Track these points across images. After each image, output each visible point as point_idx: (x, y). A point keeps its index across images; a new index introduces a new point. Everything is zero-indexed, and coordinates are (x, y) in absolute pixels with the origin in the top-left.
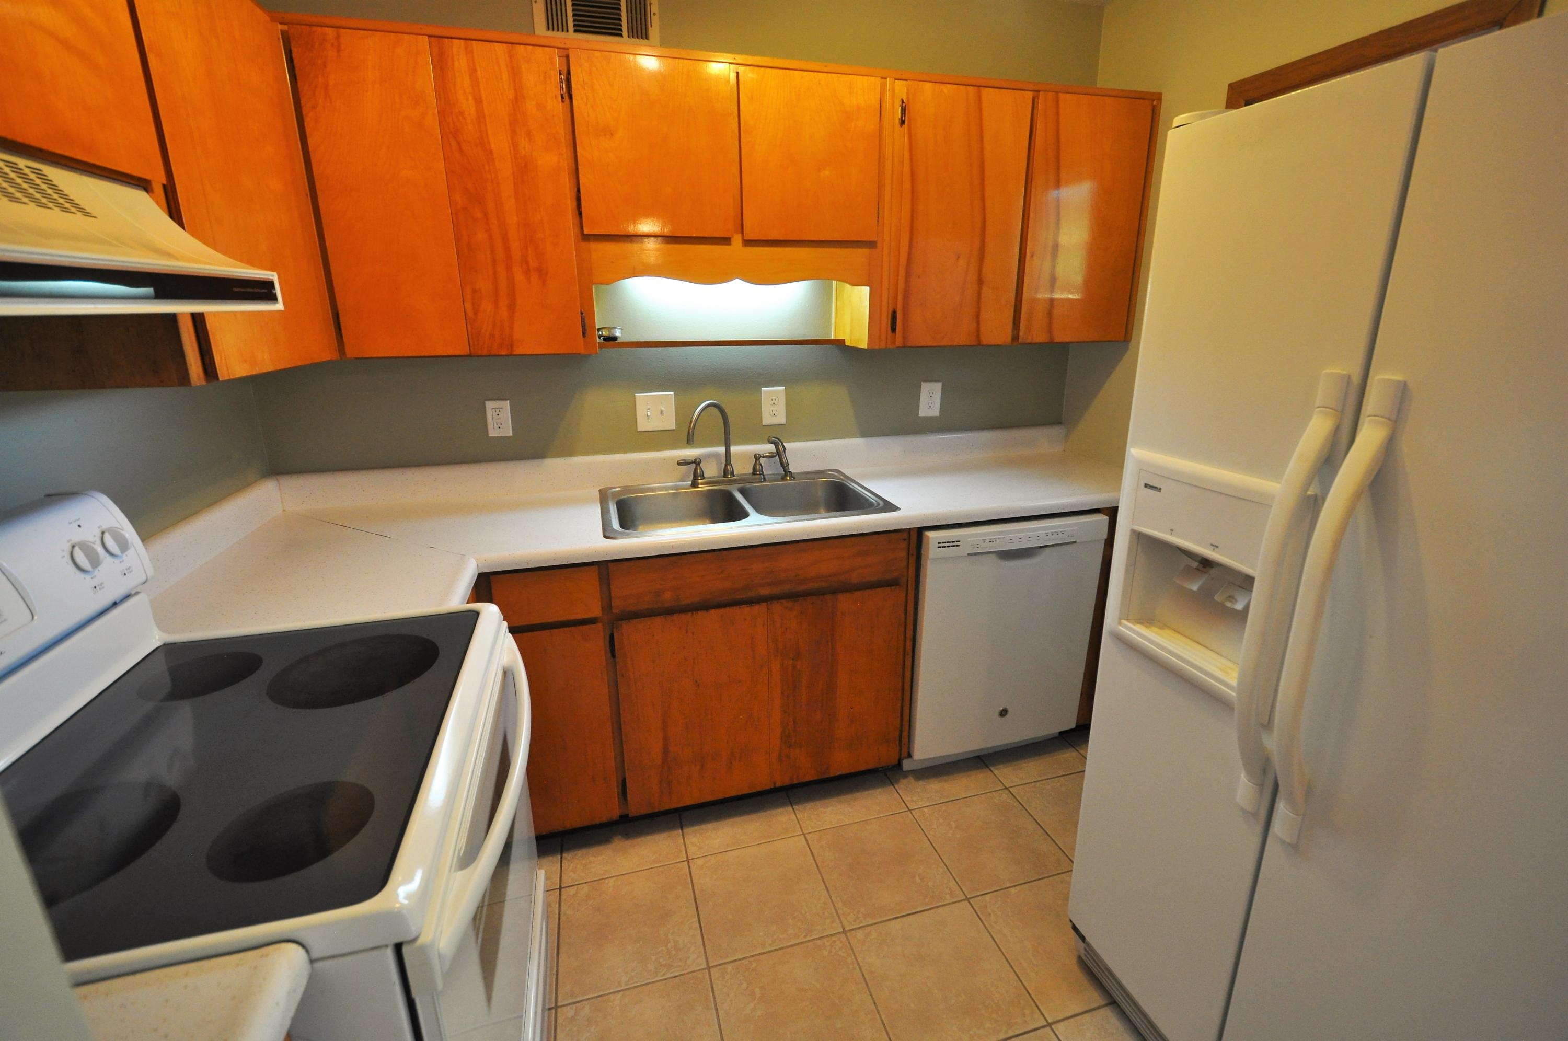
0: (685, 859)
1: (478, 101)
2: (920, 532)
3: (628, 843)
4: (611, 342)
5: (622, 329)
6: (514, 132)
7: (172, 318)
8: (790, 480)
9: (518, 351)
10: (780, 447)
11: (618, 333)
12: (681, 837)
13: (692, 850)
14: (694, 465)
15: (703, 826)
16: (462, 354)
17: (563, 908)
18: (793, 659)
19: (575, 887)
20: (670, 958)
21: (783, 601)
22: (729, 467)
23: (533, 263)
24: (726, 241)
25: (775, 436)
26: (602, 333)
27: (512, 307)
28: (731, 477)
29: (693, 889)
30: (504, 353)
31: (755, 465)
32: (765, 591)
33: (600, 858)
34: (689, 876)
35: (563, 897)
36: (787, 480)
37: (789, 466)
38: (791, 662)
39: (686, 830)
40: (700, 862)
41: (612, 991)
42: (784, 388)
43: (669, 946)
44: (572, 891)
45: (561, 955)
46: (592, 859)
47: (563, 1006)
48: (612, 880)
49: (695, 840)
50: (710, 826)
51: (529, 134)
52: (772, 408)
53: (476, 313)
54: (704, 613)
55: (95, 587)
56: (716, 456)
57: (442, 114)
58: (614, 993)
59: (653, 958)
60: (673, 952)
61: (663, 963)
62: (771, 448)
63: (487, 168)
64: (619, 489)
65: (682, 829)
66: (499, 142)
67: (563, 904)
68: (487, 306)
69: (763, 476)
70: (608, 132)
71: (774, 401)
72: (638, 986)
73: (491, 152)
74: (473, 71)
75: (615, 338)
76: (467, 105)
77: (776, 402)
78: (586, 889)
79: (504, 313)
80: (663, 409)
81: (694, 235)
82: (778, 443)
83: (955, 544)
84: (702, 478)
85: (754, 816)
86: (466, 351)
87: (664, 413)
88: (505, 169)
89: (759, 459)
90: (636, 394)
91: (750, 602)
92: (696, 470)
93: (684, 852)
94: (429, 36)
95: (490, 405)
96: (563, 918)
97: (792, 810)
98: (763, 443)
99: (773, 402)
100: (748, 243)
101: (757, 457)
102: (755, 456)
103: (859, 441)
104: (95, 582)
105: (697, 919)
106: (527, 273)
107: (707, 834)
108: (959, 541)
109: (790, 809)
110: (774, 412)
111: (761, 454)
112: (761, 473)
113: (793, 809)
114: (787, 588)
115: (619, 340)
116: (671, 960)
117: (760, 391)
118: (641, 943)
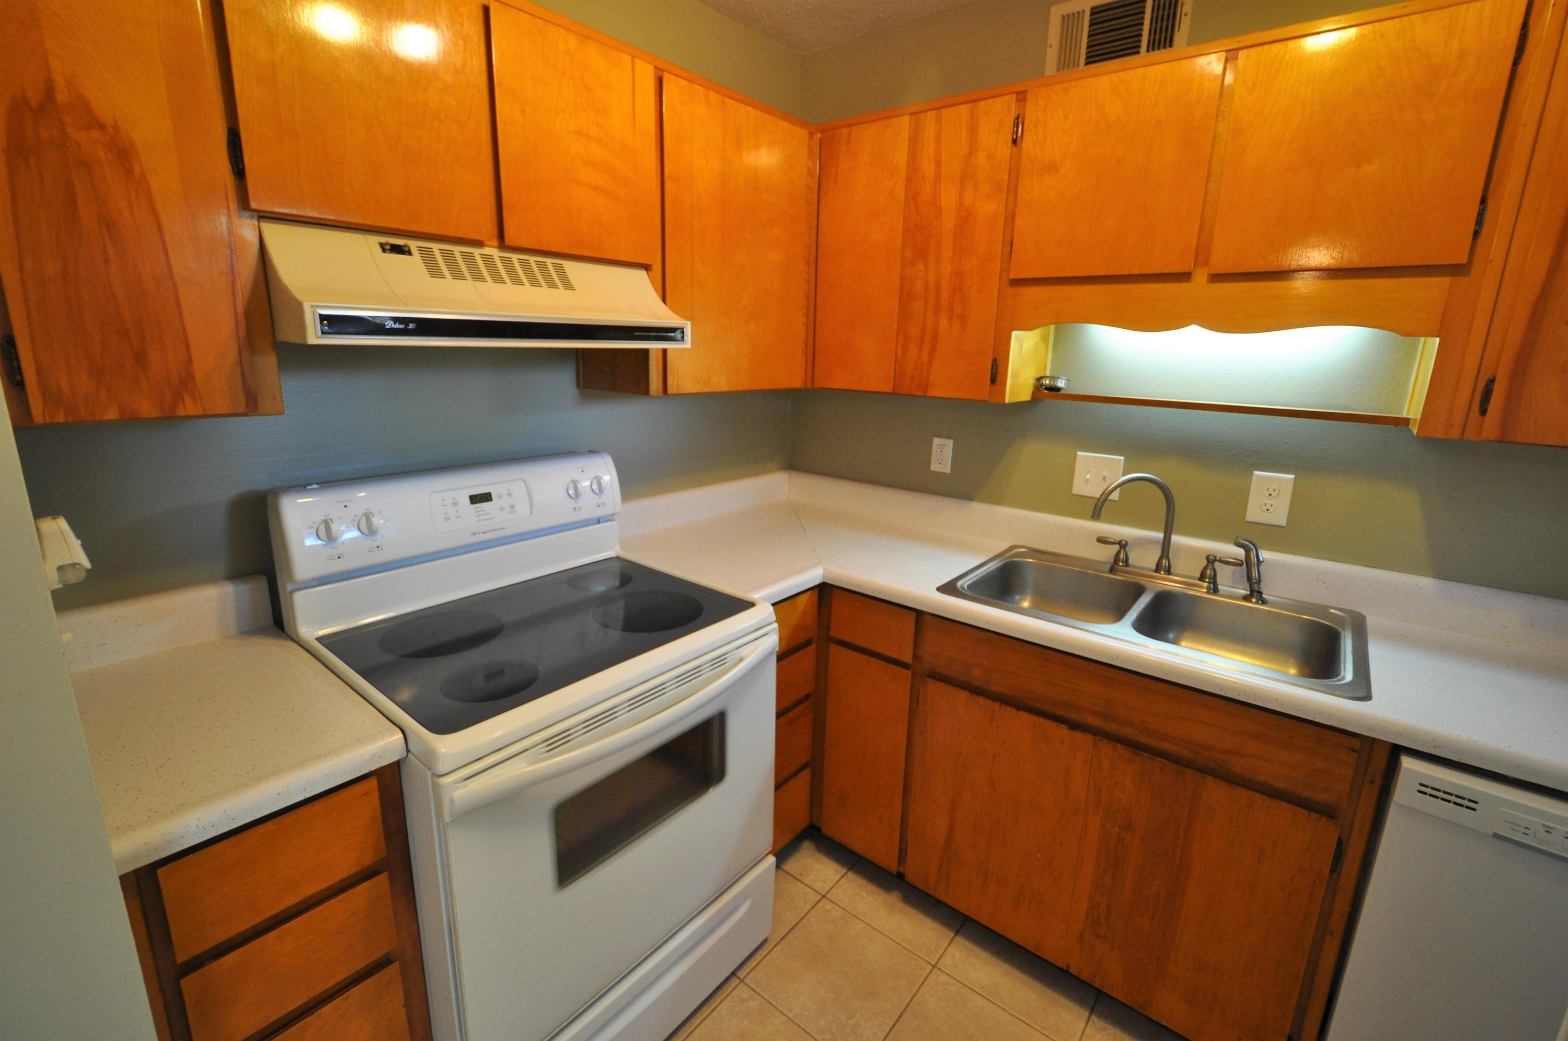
0: (933, 963)
1: (938, 163)
2: (1396, 751)
3: (901, 905)
4: (1054, 393)
5: (1069, 380)
6: (962, 186)
7: (646, 352)
8: (1257, 603)
9: (932, 392)
10: (1253, 555)
11: (1061, 384)
12: (949, 941)
13: (947, 961)
14: (1117, 547)
15: (977, 949)
16: (887, 391)
17: (812, 913)
18: (1120, 827)
19: (833, 905)
20: (841, 1031)
21: (1119, 746)
22: (1164, 561)
23: (958, 310)
24: (1185, 277)
25: (1249, 538)
26: (1045, 382)
27: (932, 352)
28: (1164, 574)
29: (914, 995)
30: (918, 394)
31: (1205, 569)
32: (1092, 720)
33: (870, 899)
34: (922, 980)
35: (820, 905)
36: (1251, 602)
37: (1261, 583)
38: (1117, 829)
39: (959, 939)
40: (943, 978)
41: (782, 1010)
42: (1292, 476)
43: (850, 1022)
44: (829, 906)
45: (779, 946)
46: (864, 894)
47: (747, 985)
48: (862, 925)
49: (957, 955)
50: (984, 955)
51: (976, 185)
52: (1266, 501)
53: (904, 355)
54: (1013, 711)
55: (575, 509)
56: (1152, 542)
57: (909, 180)
58: (782, 1013)
59: (830, 1018)
60: (848, 1030)
61: (832, 1029)
62: (1241, 552)
63: (934, 224)
64: (1024, 550)
65: (956, 934)
66: (948, 198)
67: (815, 909)
68: (913, 351)
69: (1214, 586)
70: (1051, 168)
71: (1271, 491)
72: (799, 1026)
73: (940, 208)
74: (938, 136)
75: (1058, 389)
76: (928, 169)
77: (1274, 494)
78: (838, 913)
79: (925, 357)
80: (1105, 474)
81: (1136, 273)
82: (1251, 549)
83: (1469, 803)
84: (1125, 564)
85: (1037, 985)
86: (890, 389)
87: (1107, 479)
88: (949, 222)
89: (1213, 563)
90: (1078, 453)
91: (1074, 726)
92: (1118, 553)
93: (938, 957)
94: (911, 114)
95: (937, 441)
96: (804, 921)
97: (1086, 1018)
98: (1228, 542)
99: (1268, 493)
100: (1216, 278)
101: (1211, 560)
102: (1208, 558)
103: (1426, 583)
104: (577, 506)
105: (892, 1024)
106: (950, 320)
107: (974, 960)
108: (1476, 802)
109: (1086, 1014)
110: (1268, 507)
111: (1217, 556)
112: (1212, 581)
113: (1089, 1017)
114: (1126, 731)
115: (1062, 392)
116: (840, 1034)
117: (1252, 474)
118: (834, 996)
